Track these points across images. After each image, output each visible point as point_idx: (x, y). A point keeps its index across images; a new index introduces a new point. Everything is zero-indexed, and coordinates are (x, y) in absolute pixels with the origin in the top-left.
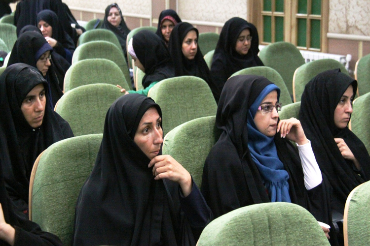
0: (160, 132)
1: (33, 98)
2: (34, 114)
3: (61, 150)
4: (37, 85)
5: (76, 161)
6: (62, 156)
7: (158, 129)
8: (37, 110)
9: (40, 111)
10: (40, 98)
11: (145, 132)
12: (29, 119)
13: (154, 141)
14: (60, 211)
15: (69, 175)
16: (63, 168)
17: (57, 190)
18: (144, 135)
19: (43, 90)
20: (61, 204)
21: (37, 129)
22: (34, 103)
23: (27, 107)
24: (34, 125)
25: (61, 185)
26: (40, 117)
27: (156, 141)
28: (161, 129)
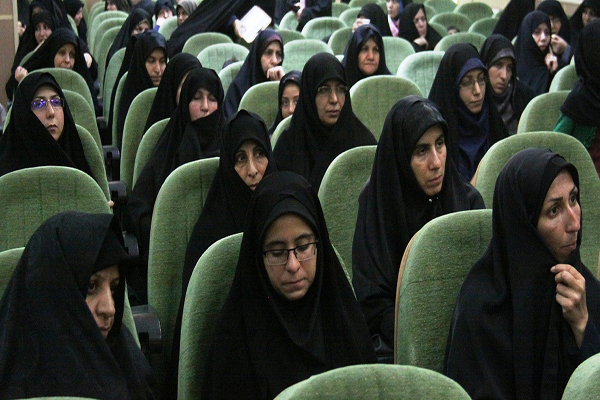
0: (575, 211)
1: (426, 148)
2: (429, 174)
3: (438, 231)
4: (430, 127)
5: (460, 250)
6: (439, 240)
7: (572, 205)
8: (432, 167)
9: (436, 169)
10: (437, 149)
11: (552, 214)
12: (422, 181)
13: (566, 226)
14: (433, 324)
15: (449, 271)
16: (441, 257)
17: (431, 292)
18: (551, 218)
19: (441, 136)
20: (435, 314)
21: (434, 197)
22: (427, 157)
23: (419, 162)
24: (430, 191)
25: (436, 285)
26: (436, 179)
27: (570, 228)
28: (577, 205)
